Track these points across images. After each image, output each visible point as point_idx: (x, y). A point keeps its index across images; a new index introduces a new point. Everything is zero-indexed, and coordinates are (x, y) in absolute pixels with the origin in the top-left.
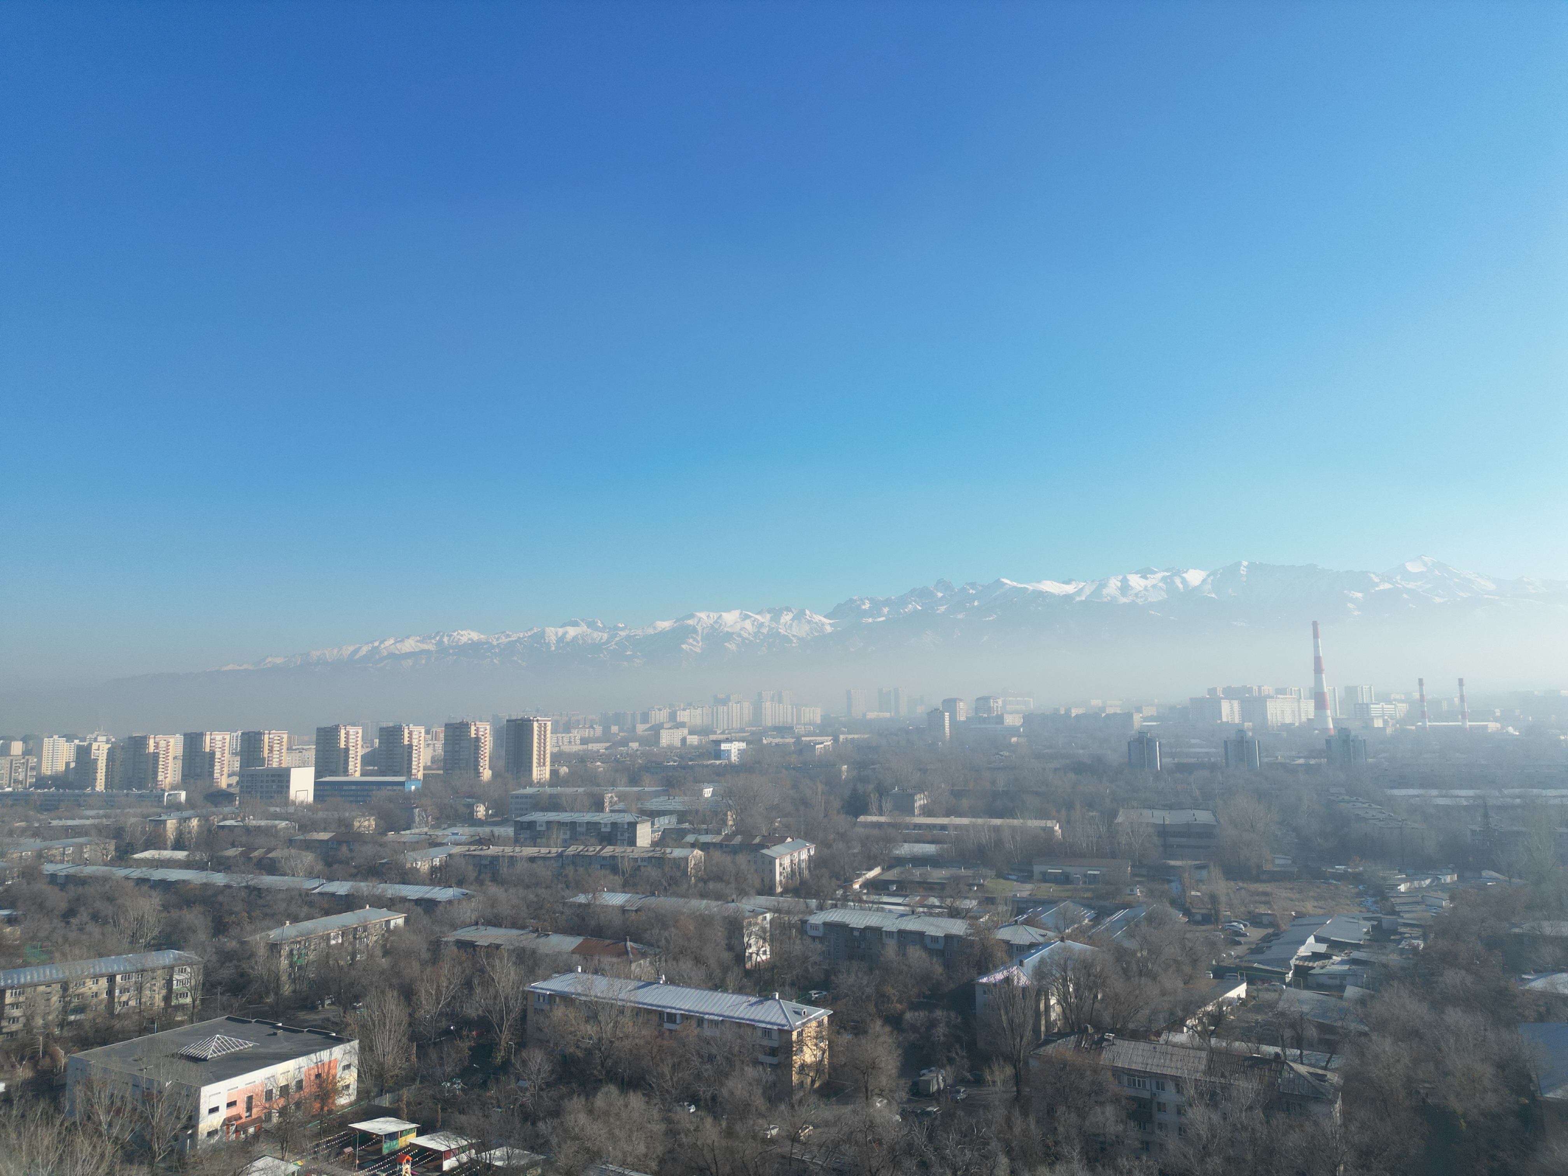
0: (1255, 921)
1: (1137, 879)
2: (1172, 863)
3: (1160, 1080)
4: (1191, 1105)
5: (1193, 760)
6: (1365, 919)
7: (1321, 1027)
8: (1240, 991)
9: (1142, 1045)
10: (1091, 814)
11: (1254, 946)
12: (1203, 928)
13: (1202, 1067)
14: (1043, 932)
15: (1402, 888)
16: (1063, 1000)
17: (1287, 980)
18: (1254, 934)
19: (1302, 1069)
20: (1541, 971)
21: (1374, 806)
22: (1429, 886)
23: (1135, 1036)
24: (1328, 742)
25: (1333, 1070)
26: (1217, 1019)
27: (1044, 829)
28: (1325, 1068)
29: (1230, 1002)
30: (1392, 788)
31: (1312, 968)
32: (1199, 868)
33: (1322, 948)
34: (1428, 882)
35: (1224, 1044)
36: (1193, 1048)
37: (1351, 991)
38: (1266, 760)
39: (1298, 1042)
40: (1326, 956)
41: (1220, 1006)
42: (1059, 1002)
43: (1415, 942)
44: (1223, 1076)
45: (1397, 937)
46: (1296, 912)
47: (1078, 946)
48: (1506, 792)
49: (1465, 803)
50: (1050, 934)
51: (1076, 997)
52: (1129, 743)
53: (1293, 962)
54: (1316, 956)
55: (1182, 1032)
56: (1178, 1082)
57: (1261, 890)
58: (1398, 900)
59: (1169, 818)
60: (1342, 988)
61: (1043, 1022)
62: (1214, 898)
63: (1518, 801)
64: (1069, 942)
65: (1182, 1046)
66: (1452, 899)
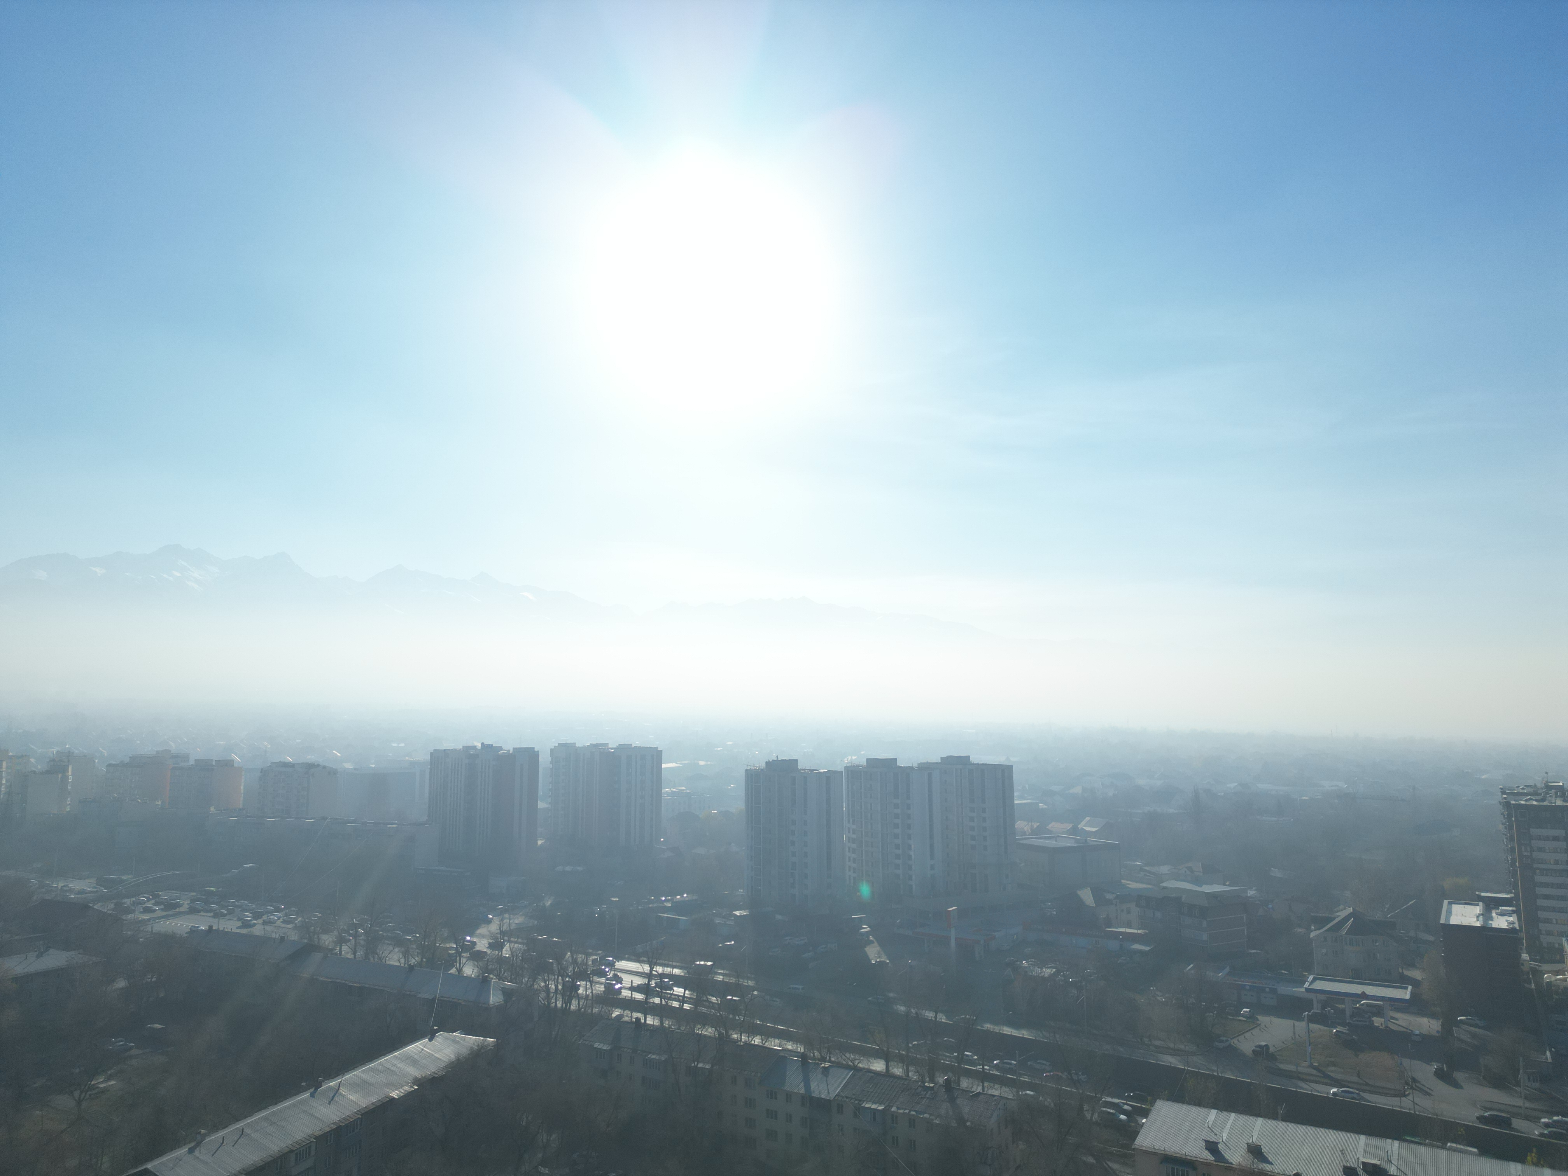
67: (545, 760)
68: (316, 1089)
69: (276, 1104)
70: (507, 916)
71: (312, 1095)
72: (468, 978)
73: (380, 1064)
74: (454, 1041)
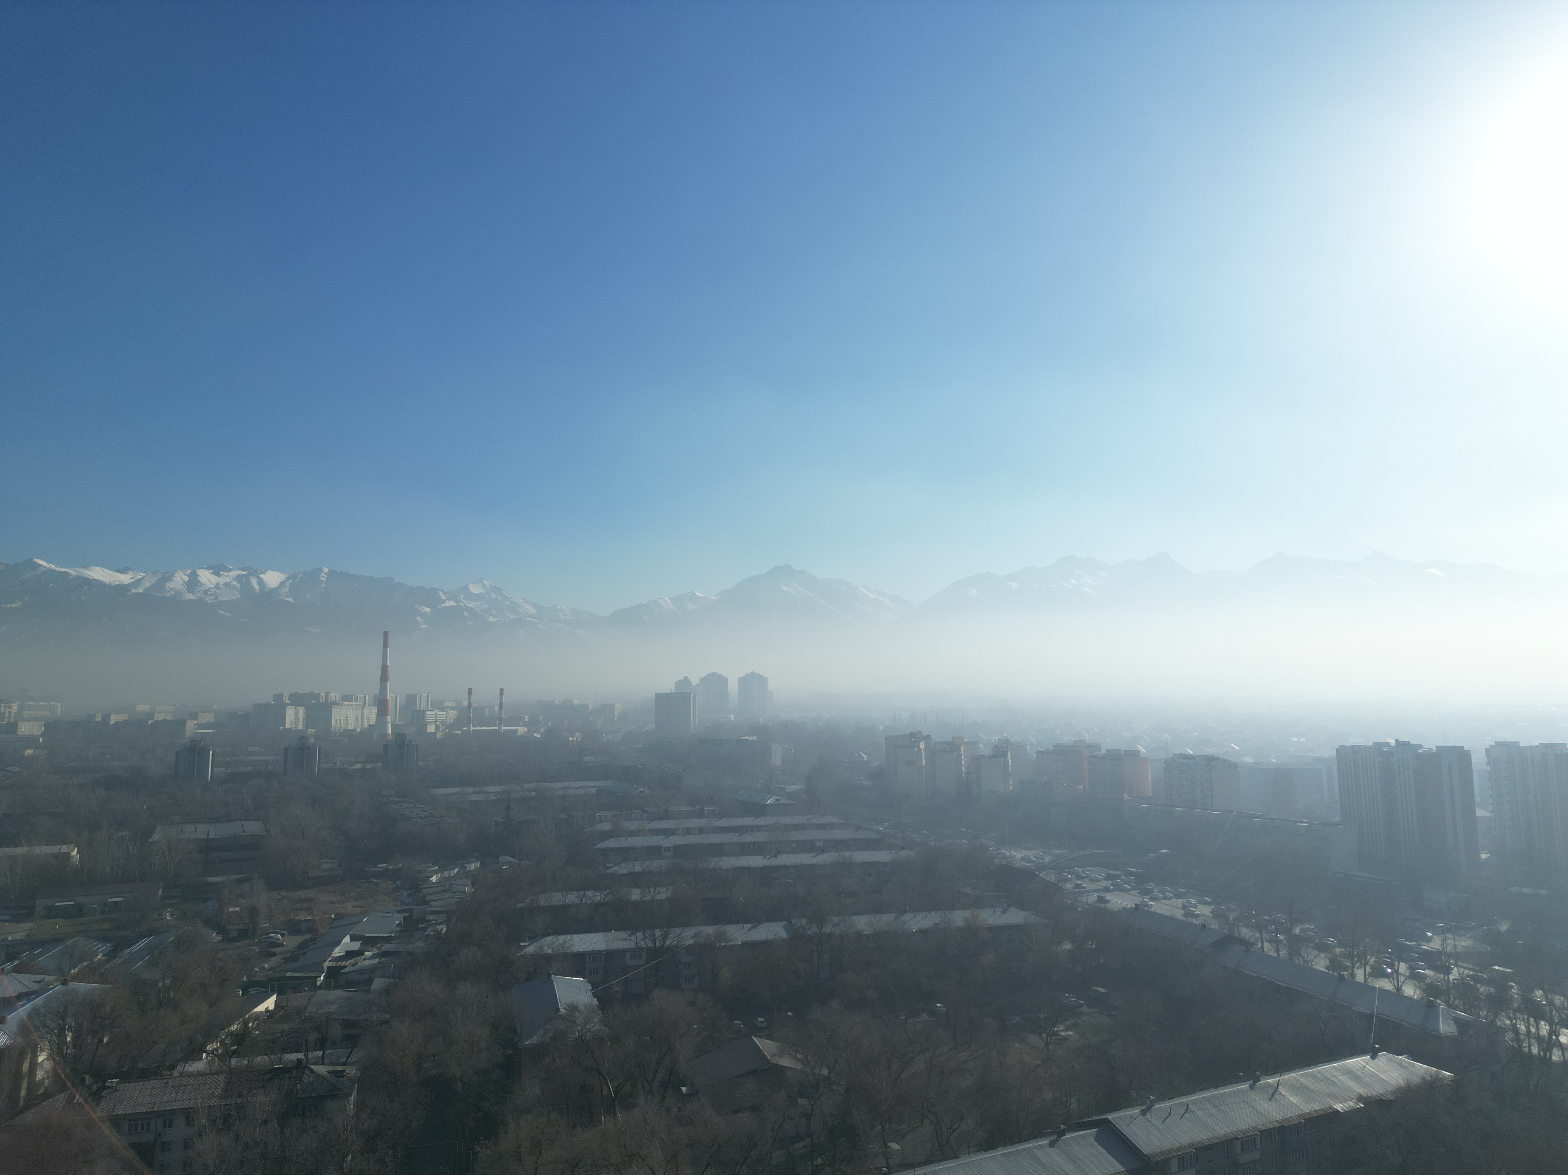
0: (293, 928)
1: (168, 901)
2: (212, 879)
3: (167, 1117)
4: (200, 1135)
5: (249, 769)
6: (398, 912)
7: (347, 1024)
8: (270, 1003)
9: (151, 1083)
10: (120, 834)
11: (288, 955)
12: (238, 944)
13: (219, 1092)
14: (38, 977)
15: (434, 879)
16: (58, 1051)
17: (319, 983)
18: (290, 942)
19: (321, 1070)
20: (533, 938)
21: (418, 805)
22: (457, 875)
23: (144, 1075)
24: (385, 747)
25: (352, 1064)
26: (240, 1038)
27: (56, 856)
28: (345, 1064)
29: (258, 1016)
30: (436, 787)
31: (345, 967)
32: (241, 881)
33: (356, 946)
34: (456, 871)
35: (246, 1062)
36: (211, 1074)
37: (378, 983)
38: (325, 766)
39: (322, 1044)
40: (359, 953)
41: (246, 1024)
42: (50, 1057)
43: (439, 927)
44: (240, 1095)
45: (425, 925)
46: (336, 915)
47: (83, 987)
48: (526, 786)
49: (493, 798)
50: (48, 978)
51: (74, 1047)
52: (177, 752)
53: (326, 965)
54: (350, 954)
55: (201, 1059)
56: (188, 1115)
57: (303, 896)
58: (430, 891)
59: (214, 832)
60: (370, 981)
61: (25, 1085)
62: (253, 912)
63: (534, 793)
64: (73, 985)
65: (199, 1074)
66: (473, 884)
67: (1479, 760)
68: (1255, 1082)
69: (1216, 1087)
70: (1450, 936)
71: (1251, 1087)
72: (1409, 999)
73: (1319, 1072)
74: (1401, 1065)
